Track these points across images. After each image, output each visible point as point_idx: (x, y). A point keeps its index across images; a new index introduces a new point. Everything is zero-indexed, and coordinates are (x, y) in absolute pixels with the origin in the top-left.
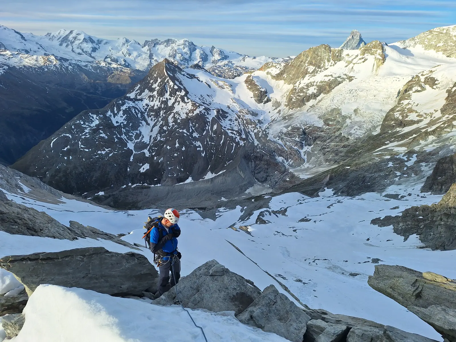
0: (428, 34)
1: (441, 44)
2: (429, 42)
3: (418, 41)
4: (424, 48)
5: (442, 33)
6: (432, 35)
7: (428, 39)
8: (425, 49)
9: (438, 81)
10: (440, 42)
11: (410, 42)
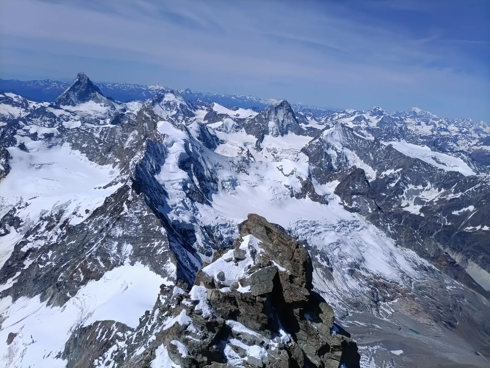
0: (75, 132)
1: (85, 145)
2: (76, 141)
3: (66, 137)
4: (71, 147)
5: (87, 133)
6: (79, 133)
7: (75, 137)
8: (72, 149)
9: (23, 222)
10: (85, 143)
11: (57, 139)
